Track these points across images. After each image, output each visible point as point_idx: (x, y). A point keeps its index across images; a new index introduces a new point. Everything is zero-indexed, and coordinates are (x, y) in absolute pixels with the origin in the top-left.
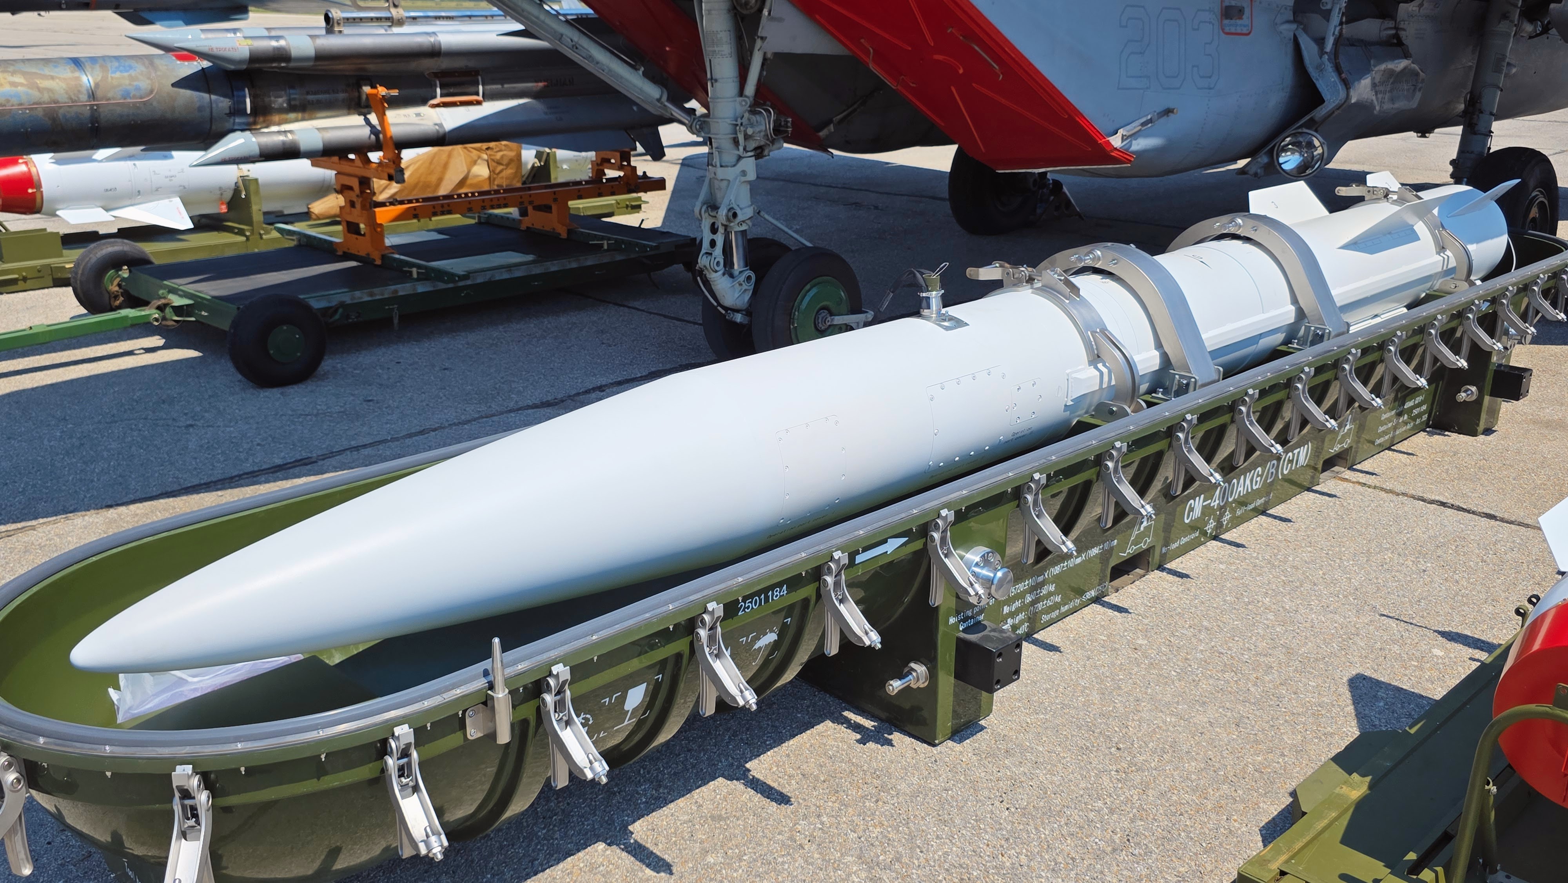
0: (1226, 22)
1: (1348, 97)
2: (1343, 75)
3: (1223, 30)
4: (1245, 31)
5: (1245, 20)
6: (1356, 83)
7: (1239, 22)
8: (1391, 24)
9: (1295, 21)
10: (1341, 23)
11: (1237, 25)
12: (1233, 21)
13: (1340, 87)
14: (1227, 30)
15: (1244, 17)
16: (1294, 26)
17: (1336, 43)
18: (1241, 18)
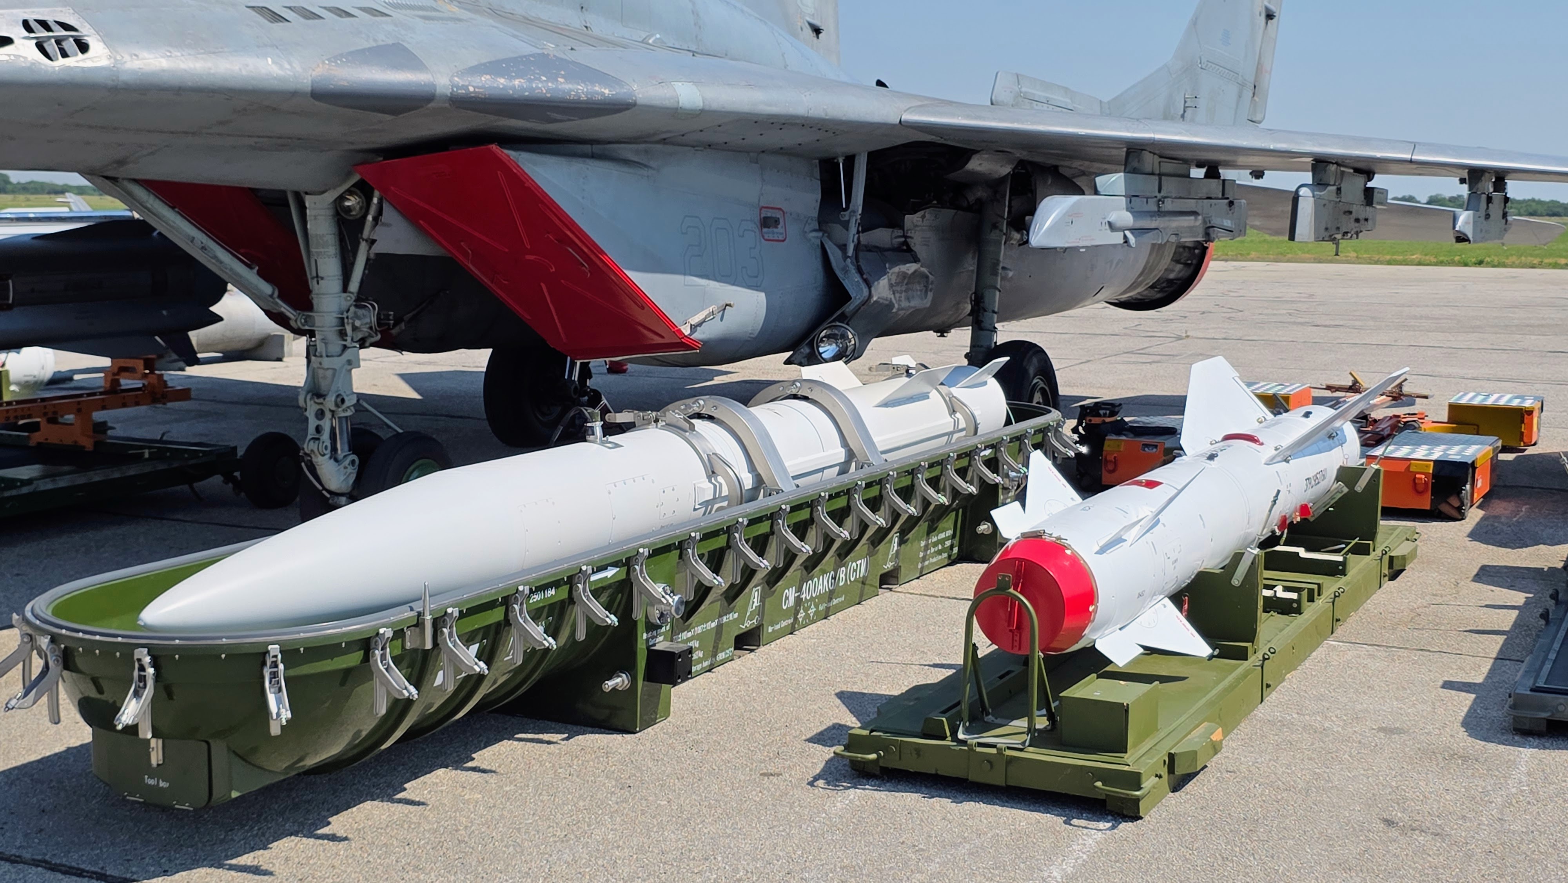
0: (765, 230)
1: (870, 296)
2: (865, 276)
3: (763, 237)
4: (781, 238)
5: (780, 229)
6: (876, 283)
7: (775, 230)
8: (899, 232)
9: (820, 230)
10: (858, 232)
11: (773, 233)
12: (771, 230)
13: (863, 286)
14: (766, 237)
15: (779, 226)
16: (820, 234)
17: (857, 248)
18: (776, 227)
